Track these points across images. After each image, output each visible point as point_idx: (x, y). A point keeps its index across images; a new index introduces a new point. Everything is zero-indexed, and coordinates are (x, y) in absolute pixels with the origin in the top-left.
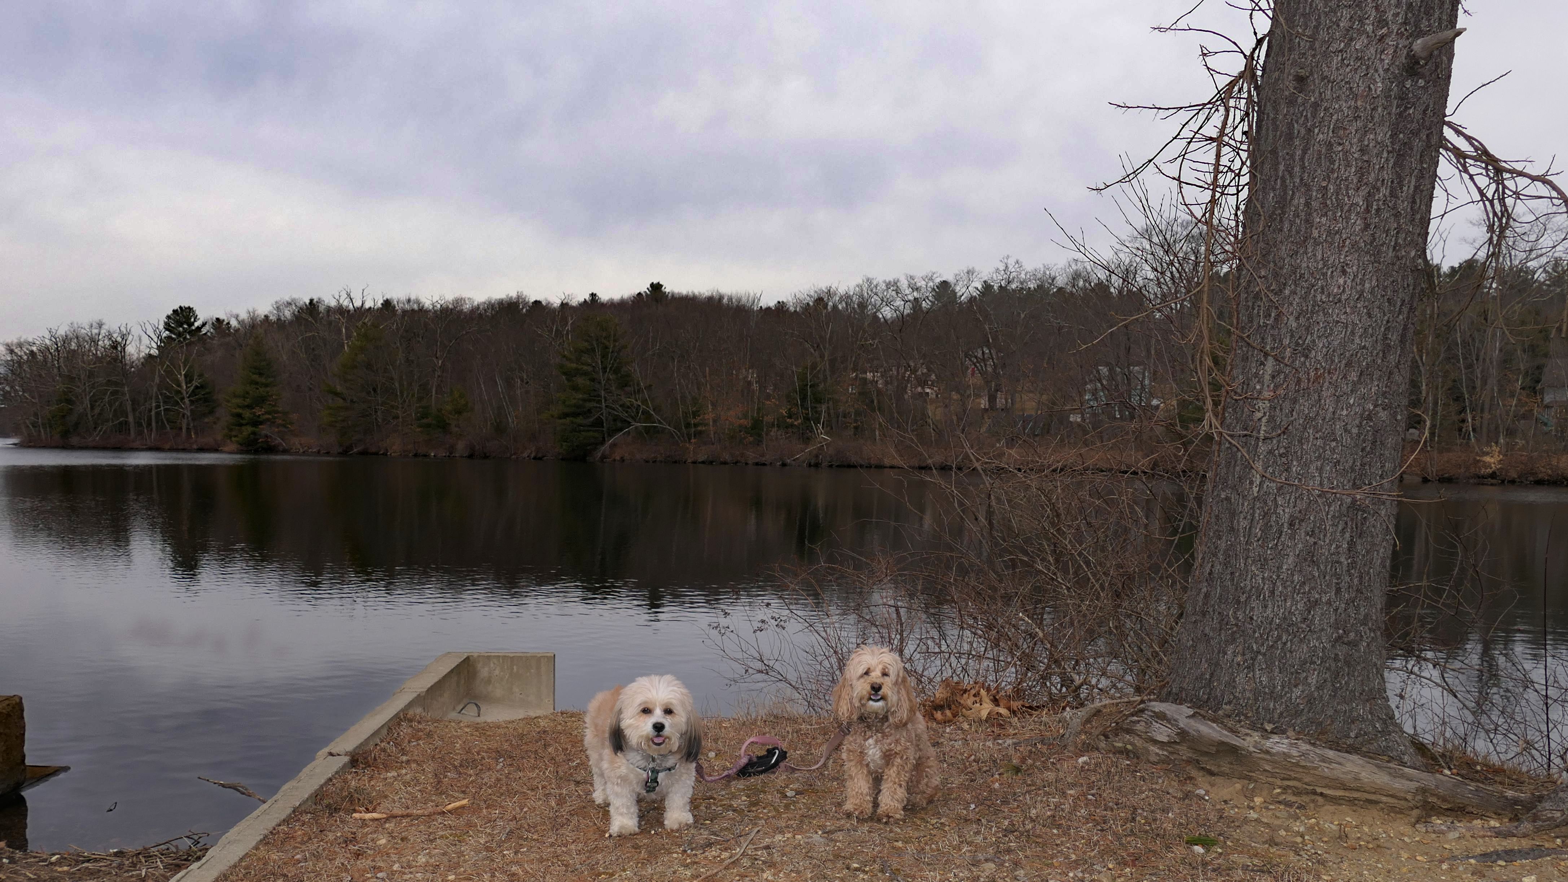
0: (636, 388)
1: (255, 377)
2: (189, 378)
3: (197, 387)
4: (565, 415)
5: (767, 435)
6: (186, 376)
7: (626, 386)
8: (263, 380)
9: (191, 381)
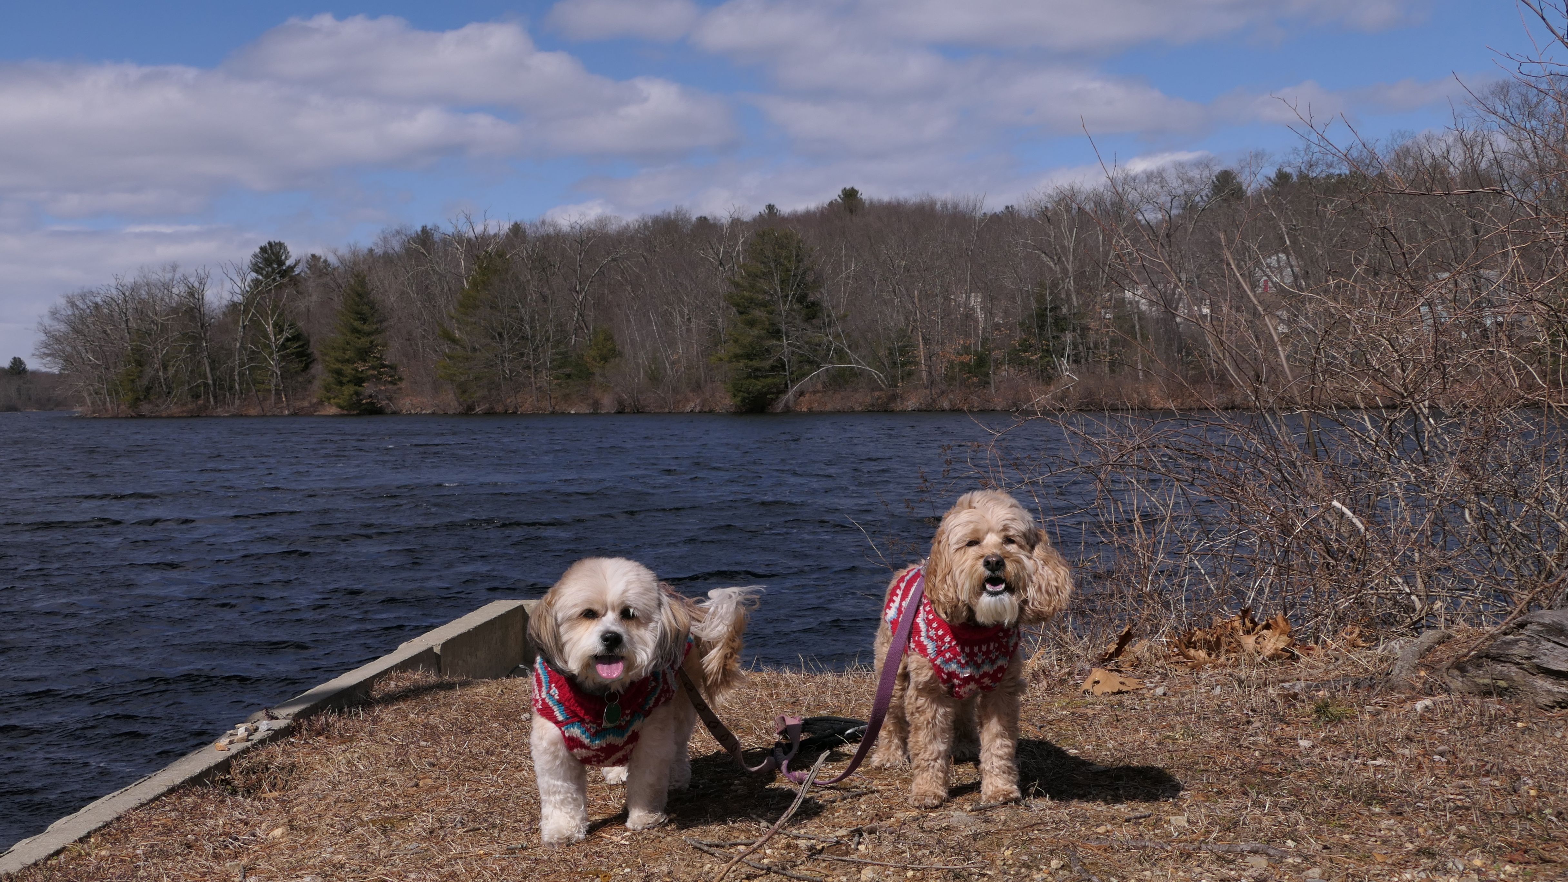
0: (827, 320)
1: (356, 324)
2: (279, 328)
3: (288, 340)
4: (737, 357)
5: (994, 373)
6: (275, 325)
7: (814, 318)
8: (366, 328)
9: (281, 331)
